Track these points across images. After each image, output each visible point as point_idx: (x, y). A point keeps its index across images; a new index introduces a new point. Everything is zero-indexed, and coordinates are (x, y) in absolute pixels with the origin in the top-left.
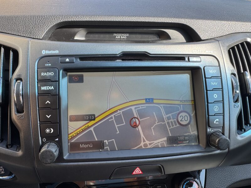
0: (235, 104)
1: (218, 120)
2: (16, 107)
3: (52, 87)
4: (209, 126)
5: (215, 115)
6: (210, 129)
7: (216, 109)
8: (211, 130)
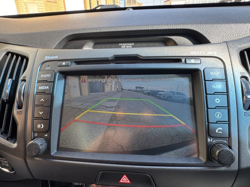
0: (246, 111)
1: (221, 129)
2: (18, 103)
3: (48, 87)
4: (210, 136)
5: (218, 122)
6: (210, 139)
7: (218, 116)
8: (213, 141)
